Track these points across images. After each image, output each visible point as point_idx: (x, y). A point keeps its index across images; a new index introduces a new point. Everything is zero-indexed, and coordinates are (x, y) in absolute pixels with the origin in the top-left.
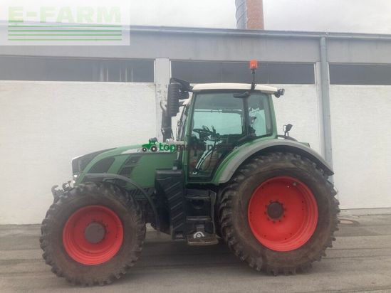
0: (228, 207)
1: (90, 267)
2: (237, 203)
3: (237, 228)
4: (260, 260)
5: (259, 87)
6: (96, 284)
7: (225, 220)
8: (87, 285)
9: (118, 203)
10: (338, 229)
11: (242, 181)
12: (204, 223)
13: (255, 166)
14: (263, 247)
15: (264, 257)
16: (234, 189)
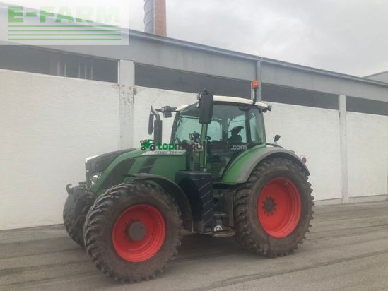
0: (245, 204)
1: (138, 264)
2: (252, 200)
3: (252, 221)
4: (266, 246)
5: (258, 103)
6: (143, 279)
7: (241, 214)
8: (135, 281)
9: (163, 202)
10: (313, 218)
11: (255, 181)
12: (221, 218)
13: (263, 169)
14: (268, 235)
15: (269, 244)
16: (249, 188)
